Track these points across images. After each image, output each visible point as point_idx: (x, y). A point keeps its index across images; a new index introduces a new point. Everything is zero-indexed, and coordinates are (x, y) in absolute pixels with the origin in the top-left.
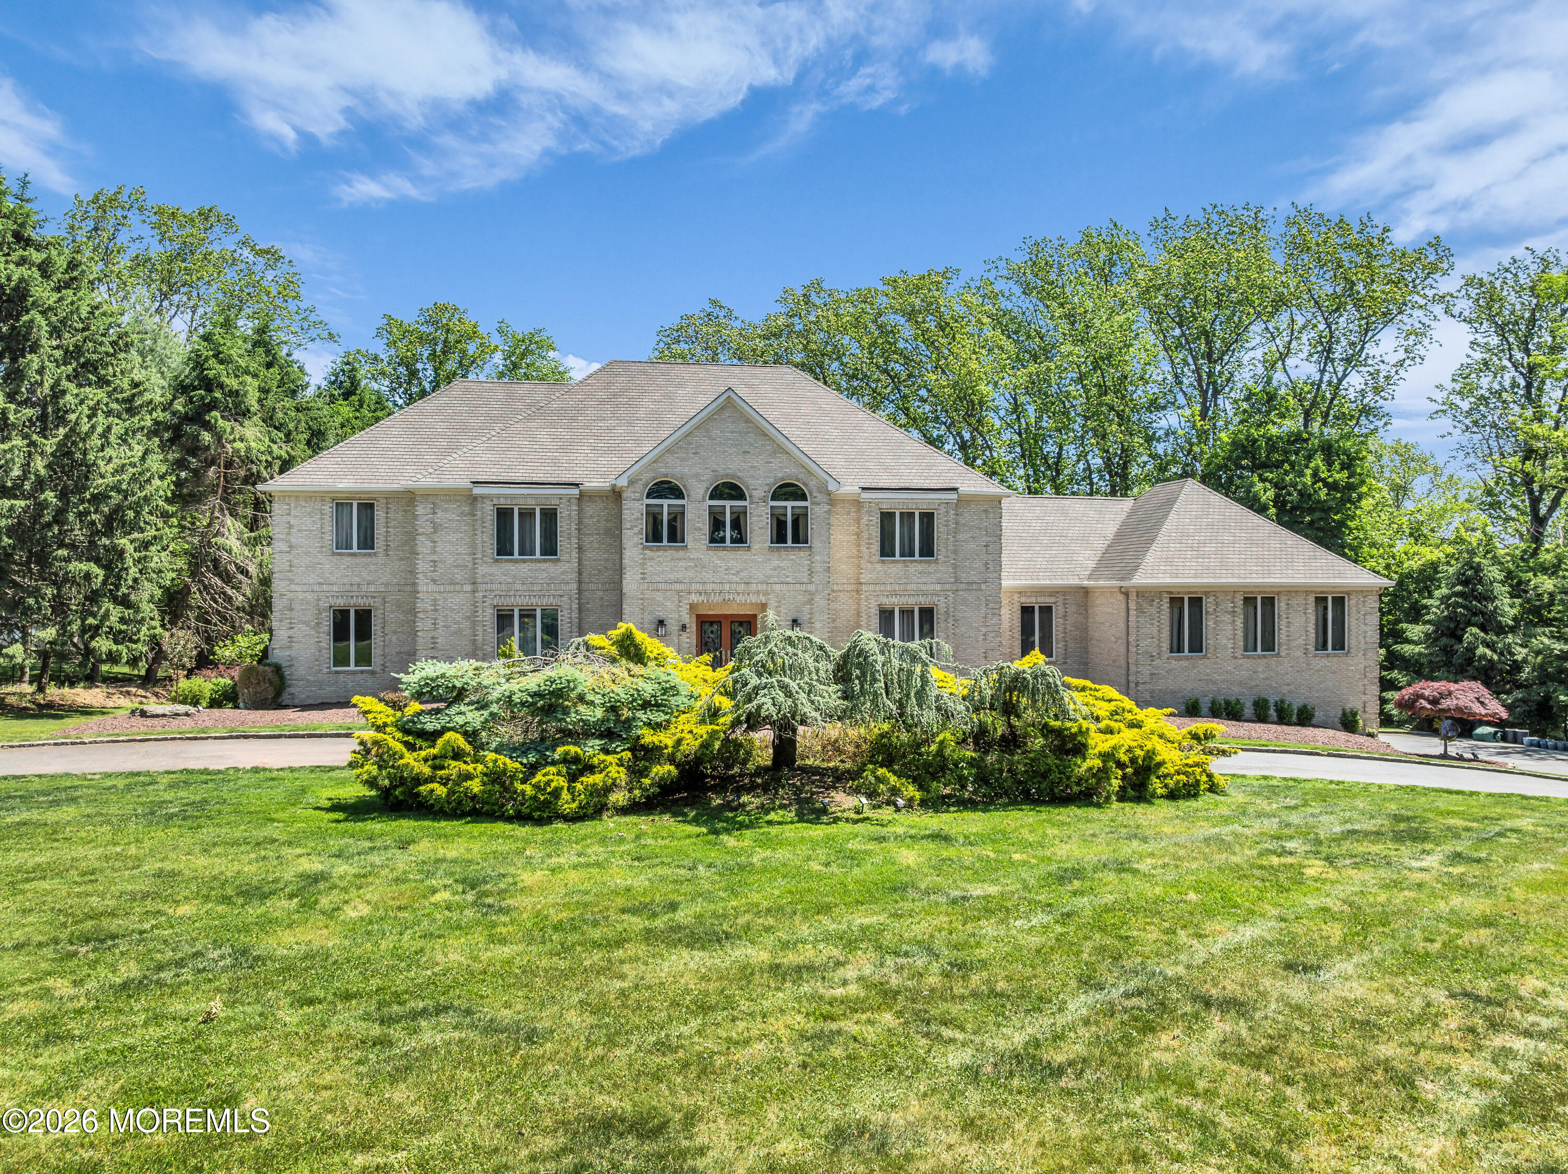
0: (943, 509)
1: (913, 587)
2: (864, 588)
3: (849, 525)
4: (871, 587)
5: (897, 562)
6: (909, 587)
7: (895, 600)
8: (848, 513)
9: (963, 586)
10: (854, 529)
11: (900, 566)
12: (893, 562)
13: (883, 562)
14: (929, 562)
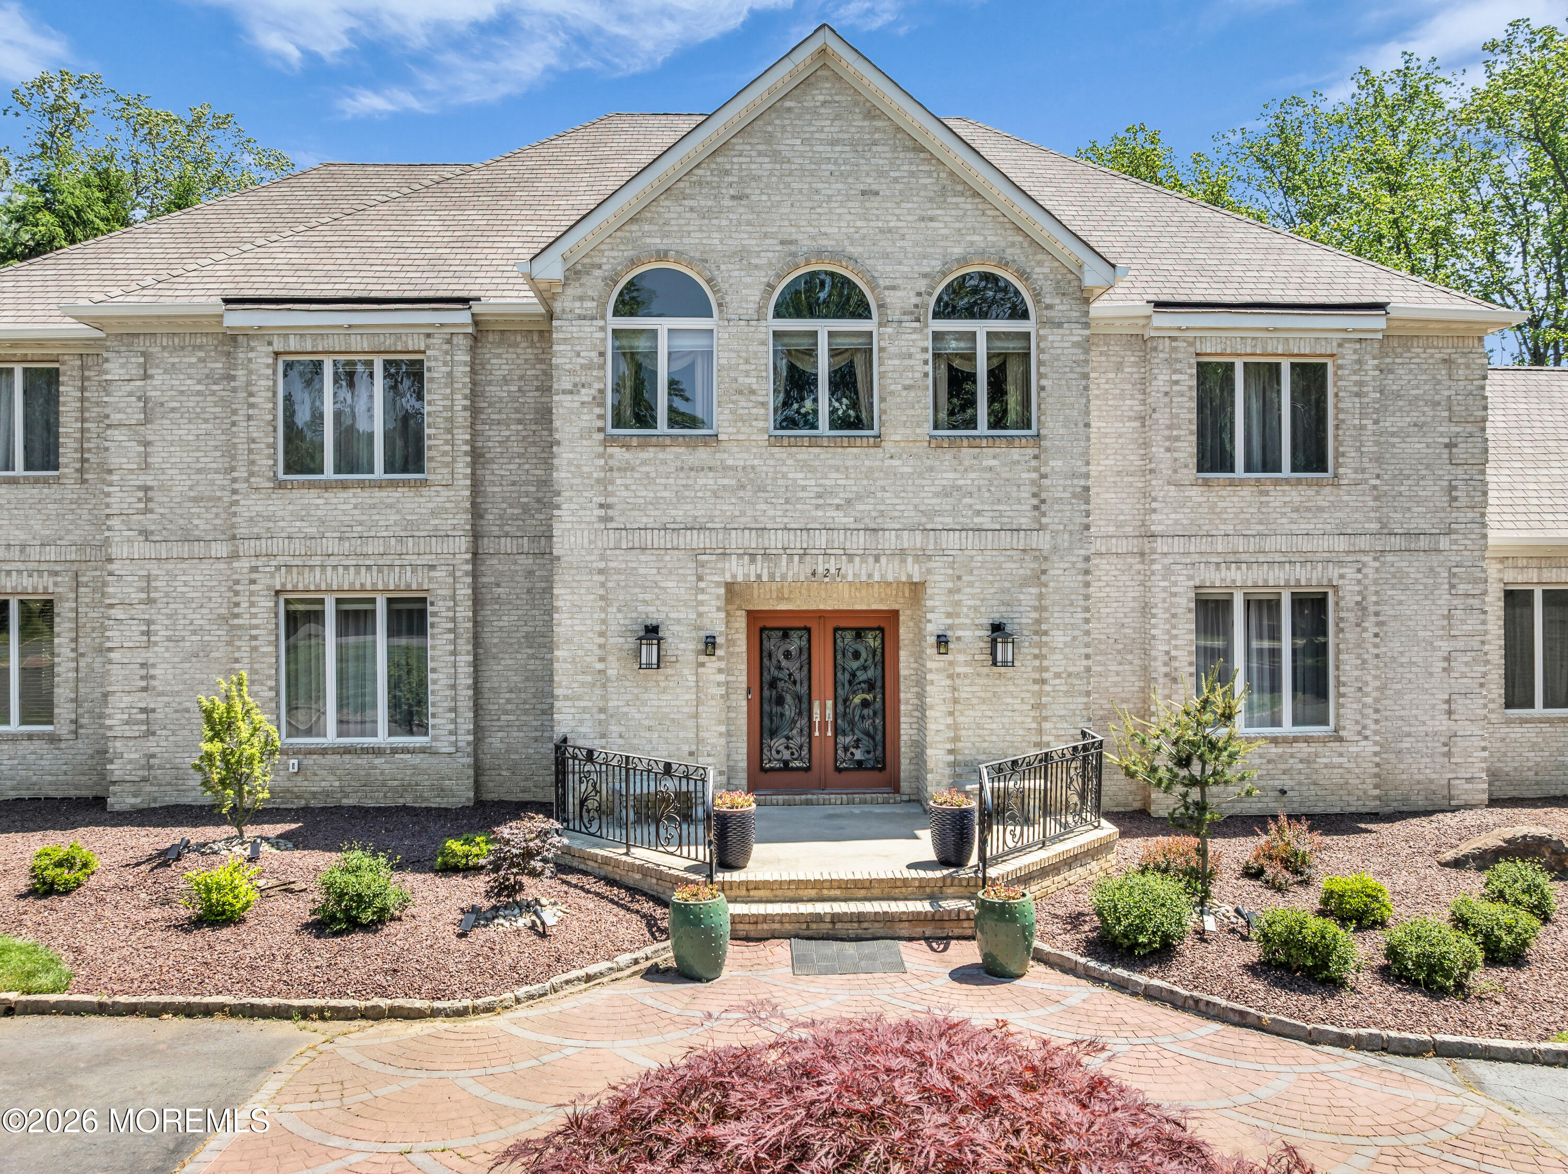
0: (1349, 355)
1: (1282, 543)
2: (1161, 545)
3: (1122, 397)
4: (1178, 545)
5: (1242, 483)
6: (1270, 544)
7: (1235, 575)
8: (1119, 368)
9: (1396, 542)
10: (1132, 405)
11: (1246, 492)
12: (1232, 483)
13: (1206, 483)
14: (1318, 484)
